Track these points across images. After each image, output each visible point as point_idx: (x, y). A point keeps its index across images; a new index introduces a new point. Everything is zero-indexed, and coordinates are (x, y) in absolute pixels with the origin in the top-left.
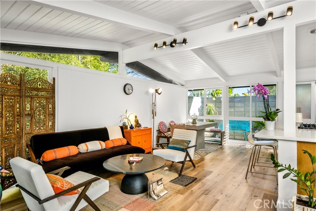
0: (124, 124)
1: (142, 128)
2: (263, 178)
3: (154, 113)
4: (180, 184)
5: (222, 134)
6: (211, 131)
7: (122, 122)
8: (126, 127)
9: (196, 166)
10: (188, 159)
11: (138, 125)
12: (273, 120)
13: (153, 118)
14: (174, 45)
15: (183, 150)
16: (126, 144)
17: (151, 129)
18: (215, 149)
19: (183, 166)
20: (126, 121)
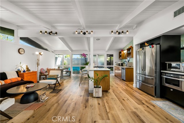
0: (19, 70)
1: (31, 72)
2: (85, 85)
3: (38, 64)
4: (54, 93)
5: (70, 72)
6: (66, 71)
7: (17, 69)
8: (20, 72)
9: (61, 85)
10: (57, 82)
11: (29, 70)
12: (88, 65)
13: (38, 66)
14: (51, 34)
15: (55, 79)
16: (21, 80)
17: (36, 72)
18: (68, 78)
19: (55, 86)
20: (20, 68)
